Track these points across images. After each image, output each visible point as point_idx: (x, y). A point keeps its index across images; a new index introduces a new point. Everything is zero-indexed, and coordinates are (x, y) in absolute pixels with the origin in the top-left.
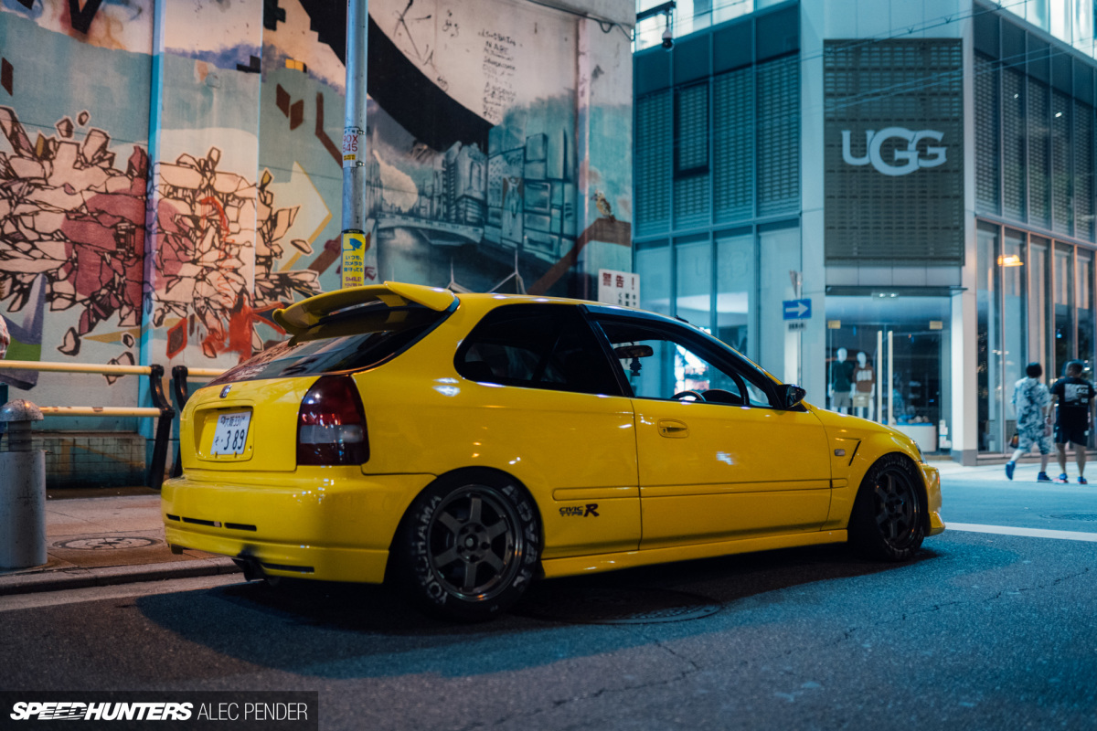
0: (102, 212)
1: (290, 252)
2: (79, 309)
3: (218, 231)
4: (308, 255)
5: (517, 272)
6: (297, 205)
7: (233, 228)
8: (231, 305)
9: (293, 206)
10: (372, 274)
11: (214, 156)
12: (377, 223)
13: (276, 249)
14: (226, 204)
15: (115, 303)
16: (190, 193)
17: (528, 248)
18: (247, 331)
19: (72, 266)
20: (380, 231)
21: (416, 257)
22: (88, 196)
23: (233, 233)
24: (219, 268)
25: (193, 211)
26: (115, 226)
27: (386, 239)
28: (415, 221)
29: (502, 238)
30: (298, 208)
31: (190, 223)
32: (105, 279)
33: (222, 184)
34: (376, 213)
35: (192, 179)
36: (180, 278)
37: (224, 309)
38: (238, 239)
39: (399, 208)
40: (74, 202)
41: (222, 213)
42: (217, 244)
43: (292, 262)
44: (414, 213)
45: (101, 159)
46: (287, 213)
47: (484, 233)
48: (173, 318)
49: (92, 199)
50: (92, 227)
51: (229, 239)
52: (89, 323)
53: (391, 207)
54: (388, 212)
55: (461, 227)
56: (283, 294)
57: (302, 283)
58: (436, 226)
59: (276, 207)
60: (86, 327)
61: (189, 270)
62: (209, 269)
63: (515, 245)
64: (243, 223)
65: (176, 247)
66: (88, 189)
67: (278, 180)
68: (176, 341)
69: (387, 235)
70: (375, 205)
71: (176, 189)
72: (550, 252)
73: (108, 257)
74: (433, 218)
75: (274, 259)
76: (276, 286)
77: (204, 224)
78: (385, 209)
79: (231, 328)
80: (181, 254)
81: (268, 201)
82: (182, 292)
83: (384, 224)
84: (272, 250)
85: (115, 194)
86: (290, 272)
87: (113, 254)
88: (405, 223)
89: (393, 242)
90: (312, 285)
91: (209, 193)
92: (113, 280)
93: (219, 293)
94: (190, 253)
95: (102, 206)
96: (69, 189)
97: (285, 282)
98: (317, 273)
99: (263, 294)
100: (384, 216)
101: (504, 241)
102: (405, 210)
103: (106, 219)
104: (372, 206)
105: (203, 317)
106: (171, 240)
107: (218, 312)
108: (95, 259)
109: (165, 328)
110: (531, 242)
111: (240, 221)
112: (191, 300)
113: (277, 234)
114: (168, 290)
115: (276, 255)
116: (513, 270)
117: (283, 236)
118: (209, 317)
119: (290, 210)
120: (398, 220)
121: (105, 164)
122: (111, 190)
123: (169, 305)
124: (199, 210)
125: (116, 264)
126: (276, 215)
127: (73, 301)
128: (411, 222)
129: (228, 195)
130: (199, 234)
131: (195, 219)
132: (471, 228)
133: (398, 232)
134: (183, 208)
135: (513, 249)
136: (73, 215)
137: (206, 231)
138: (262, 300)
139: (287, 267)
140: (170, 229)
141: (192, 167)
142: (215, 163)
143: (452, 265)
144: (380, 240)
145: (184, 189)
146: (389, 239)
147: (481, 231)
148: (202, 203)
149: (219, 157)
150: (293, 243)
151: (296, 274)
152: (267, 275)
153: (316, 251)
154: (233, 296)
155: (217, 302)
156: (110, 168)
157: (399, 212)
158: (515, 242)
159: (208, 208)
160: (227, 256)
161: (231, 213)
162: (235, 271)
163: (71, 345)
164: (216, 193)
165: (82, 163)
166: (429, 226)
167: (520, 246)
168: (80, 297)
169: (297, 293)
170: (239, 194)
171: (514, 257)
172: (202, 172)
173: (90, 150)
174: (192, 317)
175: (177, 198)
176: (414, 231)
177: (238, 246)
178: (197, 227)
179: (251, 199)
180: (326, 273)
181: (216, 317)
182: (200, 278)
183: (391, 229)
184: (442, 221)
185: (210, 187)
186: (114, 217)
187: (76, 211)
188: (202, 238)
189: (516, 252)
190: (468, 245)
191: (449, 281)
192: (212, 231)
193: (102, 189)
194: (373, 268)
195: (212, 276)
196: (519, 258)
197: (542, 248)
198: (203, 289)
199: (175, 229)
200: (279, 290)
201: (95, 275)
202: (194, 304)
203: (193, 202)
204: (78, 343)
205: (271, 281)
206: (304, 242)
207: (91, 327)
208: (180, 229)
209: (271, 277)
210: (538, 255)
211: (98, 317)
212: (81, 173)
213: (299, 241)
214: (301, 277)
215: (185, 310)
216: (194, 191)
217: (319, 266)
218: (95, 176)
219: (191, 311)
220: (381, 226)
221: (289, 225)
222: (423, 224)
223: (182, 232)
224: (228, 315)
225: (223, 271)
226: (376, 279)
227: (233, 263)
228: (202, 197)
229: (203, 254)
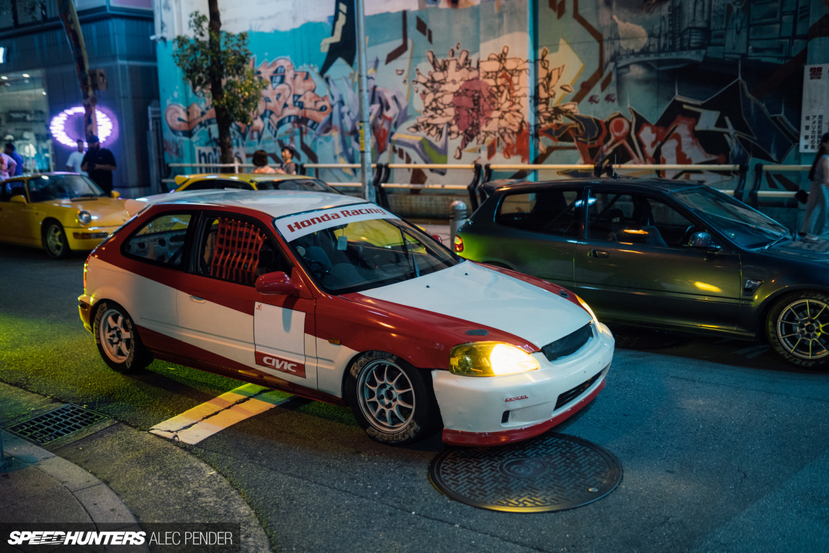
0: (467, 90)
1: (559, 93)
2: (461, 137)
3: (509, 91)
4: (570, 94)
5: (740, 78)
6: (562, 65)
7: (516, 88)
8: (516, 130)
9: (560, 66)
10: (613, 98)
11: (505, 51)
12: (616, 64)
13: (552, 93)
14: (512, 75)
15: (475, 133)
16: (495, 74)
17: (753, 56)
18: (525, 143)
19: (457, 117)
20: (618, 69)
21: (645, 81)
22: (462, 83)
23: (516, 91)
24: (510, 111)
25: (496, 83)
26: (473, 96)
27: (623, 73)
28: (645, 56)
29: (724, 53)
30: (564, 66)
31: (495, 89)
32: (470, 122)
33: (510, 65)
34: (615, 57)
35: (495, 66)
36: (491, 119)
37: (513, 133)
38: (519, 94)
39: (633, 51)
40: (456, 88)
41: (510, 80)
42: (508, 98)
43: (562, 99)
44: (645, 51)
45: (466, 64)
46: (557, 71)
47: (707, 53)
48: (489, 139)
49: (463, 85)
50: (464, 98)
51: (514, 94)
52: (465, 144)
53: (627, 51)
54: (624, 55)
55: (684, 53)
56: (556, 118)
57: (567, 111)
58: (663, 56)
59: (550, 69)
60: (464, 145)
61: (496, 114)
62: (505, 112)
63: (738, 57)
64: (521, 84)
65: (489, 103)
66: (461, 80)
67: (551, 52)
68: (491, 152)
69: (624, 70)
70: (615, 52)
71: (488, 73)
72: (779, 55)
73: (471, 111)
74: (660, 51)
75: (551, 99)
76: (552, 115)
77: (502, 88)
78: (622, 53)
79: (517, 142)
80: (492, 107)
81: (546, 66)
82: (493, 126)
83: (621, 64)
84: (549, 94)
85: (473, 80)
86: (560, 105)
87: (473, 109)
88: (637, 60)
89: (628, 75)
90: (573, 111)
91: (504, 71)
92: (473, 123)
93: (510, 124)
94: (496, 105)
95: (467, 87)
96: (454, 82)
97: (557, 111)
98: (576, 103)
99: (545, 120)
100: (621, 59)
101: (726, 55)
102: (637, 50)
103: (469, 93)
104: (612, 52)
105: (503, 137)
106: (487, 100)
107: (511, 135)
108: (465, 113)
109: (486, 145)
110: (755, 50)
111: (520, 83)
112: (497, 129)
113: (552, 84)
114: (487, 125)
115: (552, 96)
116: (737, 77)
117: (556, 85)
118: (506, 137)
119: (559, 69)
120: (633, 59)
121: (468, 66)
122: (470, 78)
123: (487, 133)
124: (500, 82)
125: (474, 114)
126: (551, 73)
127: (458, 134)
128: (643, 58)
129: (513, 70)
130: (499, 94)
131: (497, 87)
132: (694, 52)
133: (632, 67)
134: (491, 82)
135: (737, 60)
136: (457, 94)
137: (502, 93)
138: (544, 123)
139: (558, 102)
140: (486, 94)
141: (495, 59)
142: (506, 54)
143: (676, 82)
144: (619, 76)
145: (492, 72)
146: (627, 73)
147: (703, 52)
148: (501, 77)
149: (508, 50)
150: (562, 88)
151: (563, 106)
152: (547, 109)
153: (574, 91)
154: (517, 125)
155: (510, 129)
156: (470, 67)
157: (633, 53)
158: (738, 54)
159: (504, 80)
160: (514, 103)
161: (515, 80)
162: (518, 111)
163: (458, 155)
164: (507, 70)
165: (459, 68)
166: (657, 58)
167: (744, 56)
168: (461, 132)
169: (565, 117)
170: (519, 68)
171: (737, 66)
172: (500, 61)
173: (461, 61)
174: (498, 138)
175: (489, 78)
176: (644, 64)
177: (519, 97)
178: (499, 91)
179: (525, 70)
180: (582, 103)
181: (510, 137)
182: (501, 118)
183: (627, 66)
184: (668, 51)
185: (504, 68)
186: (472, 91)
187: (457, 92)
188: (501, 96)
189: (740, 61)
190: (692, 64)
191: (674, 94)
192: (506, 91)
193: (467, 79)
194: (614, 95)
195: (507, 116)
196: (741, 66)
197: (769, 53)
198: (503, 123)
199: (488, 94)
200: (554, 117)
201: (466, 121)
202: (498, 131)
203: (496, 78)
204: (461, 154)
205: (549, 112)
206: (568, 86)
207: (466, 145)
208: (491, 93)
209: (550, 110)
210: (764, 60)
211: (468, 141)
212: (458, 73)
213: (565, 86)
214: (567, 107)
215: (495, 135)
216: (497, 72)
217: (577, 99)
218: (464, 73)
219: (498, 135)
220: (619, 65)
221: (559, 77)
222: (652, 57)
223: (492, 95)
224: (515, 136)
225: (512, 112)
226: (616, 102)
227: (517, 107)
228: (500, 74)
229: (502, 104)
